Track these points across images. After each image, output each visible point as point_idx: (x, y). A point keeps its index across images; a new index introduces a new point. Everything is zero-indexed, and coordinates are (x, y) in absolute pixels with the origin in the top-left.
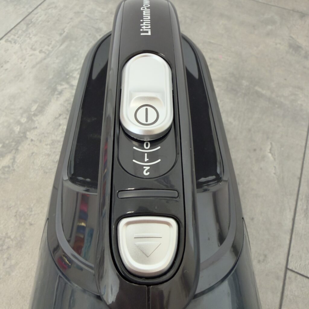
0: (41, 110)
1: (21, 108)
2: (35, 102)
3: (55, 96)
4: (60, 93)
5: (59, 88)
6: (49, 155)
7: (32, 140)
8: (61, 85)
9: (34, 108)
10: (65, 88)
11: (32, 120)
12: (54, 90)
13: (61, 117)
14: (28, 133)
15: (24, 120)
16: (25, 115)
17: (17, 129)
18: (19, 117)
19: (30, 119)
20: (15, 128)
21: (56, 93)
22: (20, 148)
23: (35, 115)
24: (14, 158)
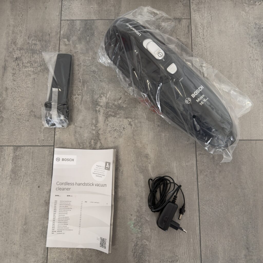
0: (97, 121)
1: (89, 124)
2: (93, 119)
3: (98, 113)
4: (99, 111)
5: (97, 109)
6: (111, 137)
7: (102, 134)
8: (97, 107)
9: (94, 122)
10: (100, 108)
11: (97, 127)
12: (96, 111)
13: (106, 121)
14: (99, 132)
15: (94, 128)
16: (93, 126)
17: (94, 132)
18: (92, 128)
19: (96, 126)
20: (93, 132)
21: (98, 112)
22: (100, 138)
23: (96, 124)
24: (101, 143)
